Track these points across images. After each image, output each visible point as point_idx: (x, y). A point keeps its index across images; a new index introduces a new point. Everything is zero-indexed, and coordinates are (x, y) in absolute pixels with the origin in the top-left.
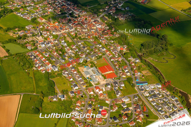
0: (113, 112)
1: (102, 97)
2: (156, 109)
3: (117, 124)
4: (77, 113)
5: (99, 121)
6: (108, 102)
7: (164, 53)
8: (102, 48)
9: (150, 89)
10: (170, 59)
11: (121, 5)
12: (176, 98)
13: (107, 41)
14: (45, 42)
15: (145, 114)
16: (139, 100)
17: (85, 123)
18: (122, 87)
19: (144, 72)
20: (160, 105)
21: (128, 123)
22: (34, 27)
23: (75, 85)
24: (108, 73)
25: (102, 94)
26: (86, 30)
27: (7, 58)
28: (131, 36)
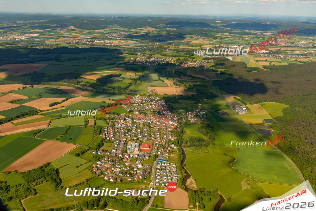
0: (124, 170)
1: (125, 160)
2: (156, 177)
3: (120, 176)
4: (100, 163)
5: (110, 171)
6: (127, 164)
7: (203, 148)
8: (158, 135)
9: (165, 165)
10: (203, 153)
11: (202, 113)
12: (179, 175)
13: (167, 132)
14: (124, 124)
15: (144, 177)
16: (149, 169)
17: (100, 169)
18: (146, 159)
19: (172, 155)
20: (162, 176)
21: (127, 178)
22: (126, 115)
23: (115, 149)
24: (146, 149)
25: (126, 158)
26: (159, 123)
27: (91, 127)
28: (189, 133)
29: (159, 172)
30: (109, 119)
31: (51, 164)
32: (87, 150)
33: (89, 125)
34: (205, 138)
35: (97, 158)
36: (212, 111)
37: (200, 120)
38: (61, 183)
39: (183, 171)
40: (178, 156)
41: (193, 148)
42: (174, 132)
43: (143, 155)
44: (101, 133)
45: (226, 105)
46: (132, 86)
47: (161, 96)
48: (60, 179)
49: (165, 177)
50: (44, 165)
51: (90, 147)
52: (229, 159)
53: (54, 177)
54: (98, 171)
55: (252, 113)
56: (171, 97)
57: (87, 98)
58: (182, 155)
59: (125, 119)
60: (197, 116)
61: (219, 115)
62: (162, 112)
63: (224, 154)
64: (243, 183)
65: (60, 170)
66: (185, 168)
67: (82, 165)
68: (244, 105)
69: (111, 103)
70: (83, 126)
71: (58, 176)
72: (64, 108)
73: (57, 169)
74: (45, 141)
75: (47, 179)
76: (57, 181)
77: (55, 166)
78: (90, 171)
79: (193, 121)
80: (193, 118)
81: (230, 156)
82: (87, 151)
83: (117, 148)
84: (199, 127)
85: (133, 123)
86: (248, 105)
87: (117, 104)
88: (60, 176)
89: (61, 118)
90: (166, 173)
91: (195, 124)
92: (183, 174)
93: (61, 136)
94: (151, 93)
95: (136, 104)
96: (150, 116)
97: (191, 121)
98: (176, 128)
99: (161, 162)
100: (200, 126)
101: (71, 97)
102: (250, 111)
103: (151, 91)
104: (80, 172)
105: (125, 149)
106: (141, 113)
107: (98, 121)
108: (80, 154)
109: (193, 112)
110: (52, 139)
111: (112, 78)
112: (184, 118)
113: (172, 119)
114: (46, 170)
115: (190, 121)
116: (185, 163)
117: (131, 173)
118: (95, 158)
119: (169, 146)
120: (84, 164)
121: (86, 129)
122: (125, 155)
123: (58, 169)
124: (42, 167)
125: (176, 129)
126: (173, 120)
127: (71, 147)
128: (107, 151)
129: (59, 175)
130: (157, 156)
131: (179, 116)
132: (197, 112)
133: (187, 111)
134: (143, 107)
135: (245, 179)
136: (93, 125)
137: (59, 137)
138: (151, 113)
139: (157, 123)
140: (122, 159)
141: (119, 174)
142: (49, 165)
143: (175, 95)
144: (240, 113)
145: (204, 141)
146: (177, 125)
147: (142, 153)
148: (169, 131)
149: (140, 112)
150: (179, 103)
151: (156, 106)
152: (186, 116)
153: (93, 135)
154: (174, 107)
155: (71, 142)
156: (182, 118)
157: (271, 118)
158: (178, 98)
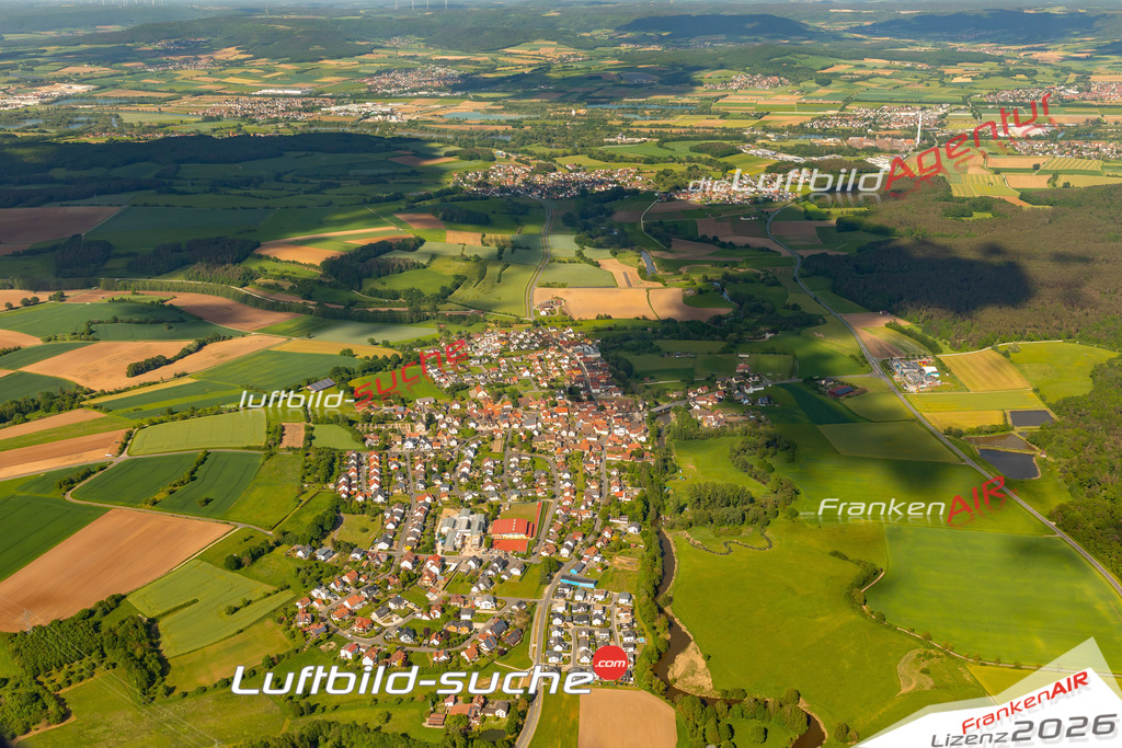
0: (420, 620)
1: (426, 581)
2: (548, 647)
3: (403, 646)
4: (323, 596)
5: (361, 624)
6: (432, 597)
7: (747, 530)
8: (565, 481)
9: (589, 600)
10: (746, 549)
11: (751, 390)
12: (641, 640)
13: (603, 469)
14: (425, 438)
15: (500, 647)
16: (519, 615)
17: (323, 620)
18: (510, 575)
19: (619, 561)
20: (571, 643)
21: (431, 653)
22: (436, 404)
23: (385, 541)
24: (511, 536)
25: (430, 573)
26: (572, 434)
27: (291, 453)
28: (693, 471)
29: (560, 629)
30: (368, 419)
31: (129, 599)
32: (271, 543)
33: (284, 445)
34: (757, 489)
35: (313, 575)
36: (795, 380)
37: (741, 419)
38: (164, 673)
39: (661, 622)
40: (644, 565)
41: (705, 532)
42: (632, 468)
43: (498, 560)
44: (333, 478)
45: (852, 357)
46: (465, 288)
47: (586, 327)
48: (162, 660)
49: (583, 648)
50: (101, 604)
51: (284, 534)
52: (852, 571)
53: (138, 653)
54: (314, 626)
55: (962, 387)
56: (625, 328)
57: (281, 339)
58: (659, 560)
59: (430, 421)
60: (729, 401)
61: (820, 397)
62: (586, 388)
63: (835, 554)
64: (902, 668)
65: (161, 625)
66: (667, 609)
67: (249, 603)
68: (928, 352)
69: (376, 357)
70: (259, 448)
71: (155, 646)
72: (186, 381)
73: (149, 620)
74: (107, 510)
75: (110, 658)
76: (150, 666)
77: (144, 608)
78: (284, 626)
79: (710, 422)
80: (711, 411)
81: (859, 563)
82: (271, 549)
83: (395, 534)
84: (737, 446)
85: (465, 437)
86: (948, 356)
87: (400, 361)
88: (160, 648)
89: (173, 420)
90: (591, 633)
91: (717, 434)
92: (660, 636)
93: (172, 492)
94: (543, 313)
95: (480, 359)
96: (534, 407)
97: (705, 425)
98: (640, 454)
99: (570, 586)
100: (738, 442)
101: (218, 338)
102: (954, 378)
103: (543, 307)
104: (241, 631)
105: (426, 539)
106: (498, 396)
107: (319, 430)
108: (246, 560)
109: (712, 387)
110: (133, 502)
111: (384, 257)
112: (676, 410)
113: (626, 417)
114: (108, 623)
115: (699, 424)
116: (669, 592)
117: (447, 633)
118: (302, 573)
119: (606, 524)
120: (261, 598)
121: (272, 463)
122: (424, 563)
123: (153, 621)
124: (92, 613)
125: (641, 456)
126: (631, 419)
127: (210, 533)
128: (352, 547)
129: (159, 643)
130: (555, 565)
131: (657, 404)
132: (729, 385)
133: (691, 383)
134: (510, 369)
135: (914, 654)
136: (301, 445)
137: (161, 496)
138: (541, 393)
139: (564, 433)
140: (411, 579)
141: (399, 636)
142: (117, 606)
143: (645, 318)
144: (912, 388)
145: (752, 500)
146: (643, 439)
147: (496, 553)
148: (609, 465)
149: (496, 390)
150: (658, 350)
151: (563, 365)
152: (682, 404)
153: (298, 484)
154: (638, 369)
155: (208, 515)
156: (667, 411)
157: (1039, 405)
158: (654, 332)
